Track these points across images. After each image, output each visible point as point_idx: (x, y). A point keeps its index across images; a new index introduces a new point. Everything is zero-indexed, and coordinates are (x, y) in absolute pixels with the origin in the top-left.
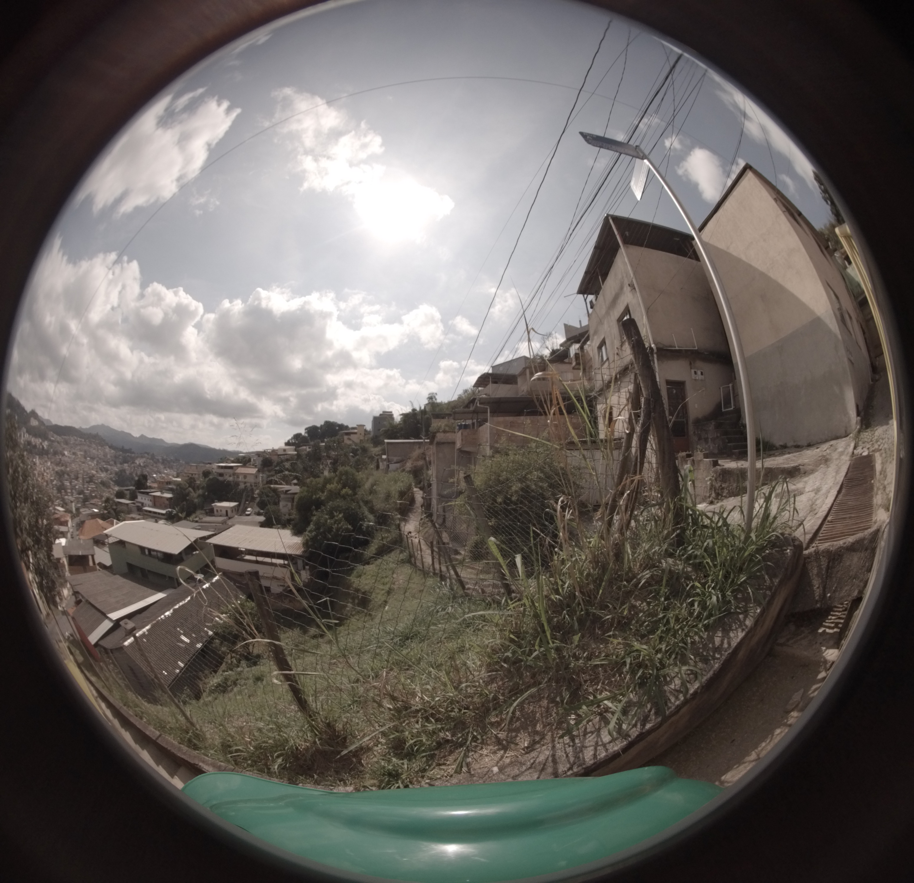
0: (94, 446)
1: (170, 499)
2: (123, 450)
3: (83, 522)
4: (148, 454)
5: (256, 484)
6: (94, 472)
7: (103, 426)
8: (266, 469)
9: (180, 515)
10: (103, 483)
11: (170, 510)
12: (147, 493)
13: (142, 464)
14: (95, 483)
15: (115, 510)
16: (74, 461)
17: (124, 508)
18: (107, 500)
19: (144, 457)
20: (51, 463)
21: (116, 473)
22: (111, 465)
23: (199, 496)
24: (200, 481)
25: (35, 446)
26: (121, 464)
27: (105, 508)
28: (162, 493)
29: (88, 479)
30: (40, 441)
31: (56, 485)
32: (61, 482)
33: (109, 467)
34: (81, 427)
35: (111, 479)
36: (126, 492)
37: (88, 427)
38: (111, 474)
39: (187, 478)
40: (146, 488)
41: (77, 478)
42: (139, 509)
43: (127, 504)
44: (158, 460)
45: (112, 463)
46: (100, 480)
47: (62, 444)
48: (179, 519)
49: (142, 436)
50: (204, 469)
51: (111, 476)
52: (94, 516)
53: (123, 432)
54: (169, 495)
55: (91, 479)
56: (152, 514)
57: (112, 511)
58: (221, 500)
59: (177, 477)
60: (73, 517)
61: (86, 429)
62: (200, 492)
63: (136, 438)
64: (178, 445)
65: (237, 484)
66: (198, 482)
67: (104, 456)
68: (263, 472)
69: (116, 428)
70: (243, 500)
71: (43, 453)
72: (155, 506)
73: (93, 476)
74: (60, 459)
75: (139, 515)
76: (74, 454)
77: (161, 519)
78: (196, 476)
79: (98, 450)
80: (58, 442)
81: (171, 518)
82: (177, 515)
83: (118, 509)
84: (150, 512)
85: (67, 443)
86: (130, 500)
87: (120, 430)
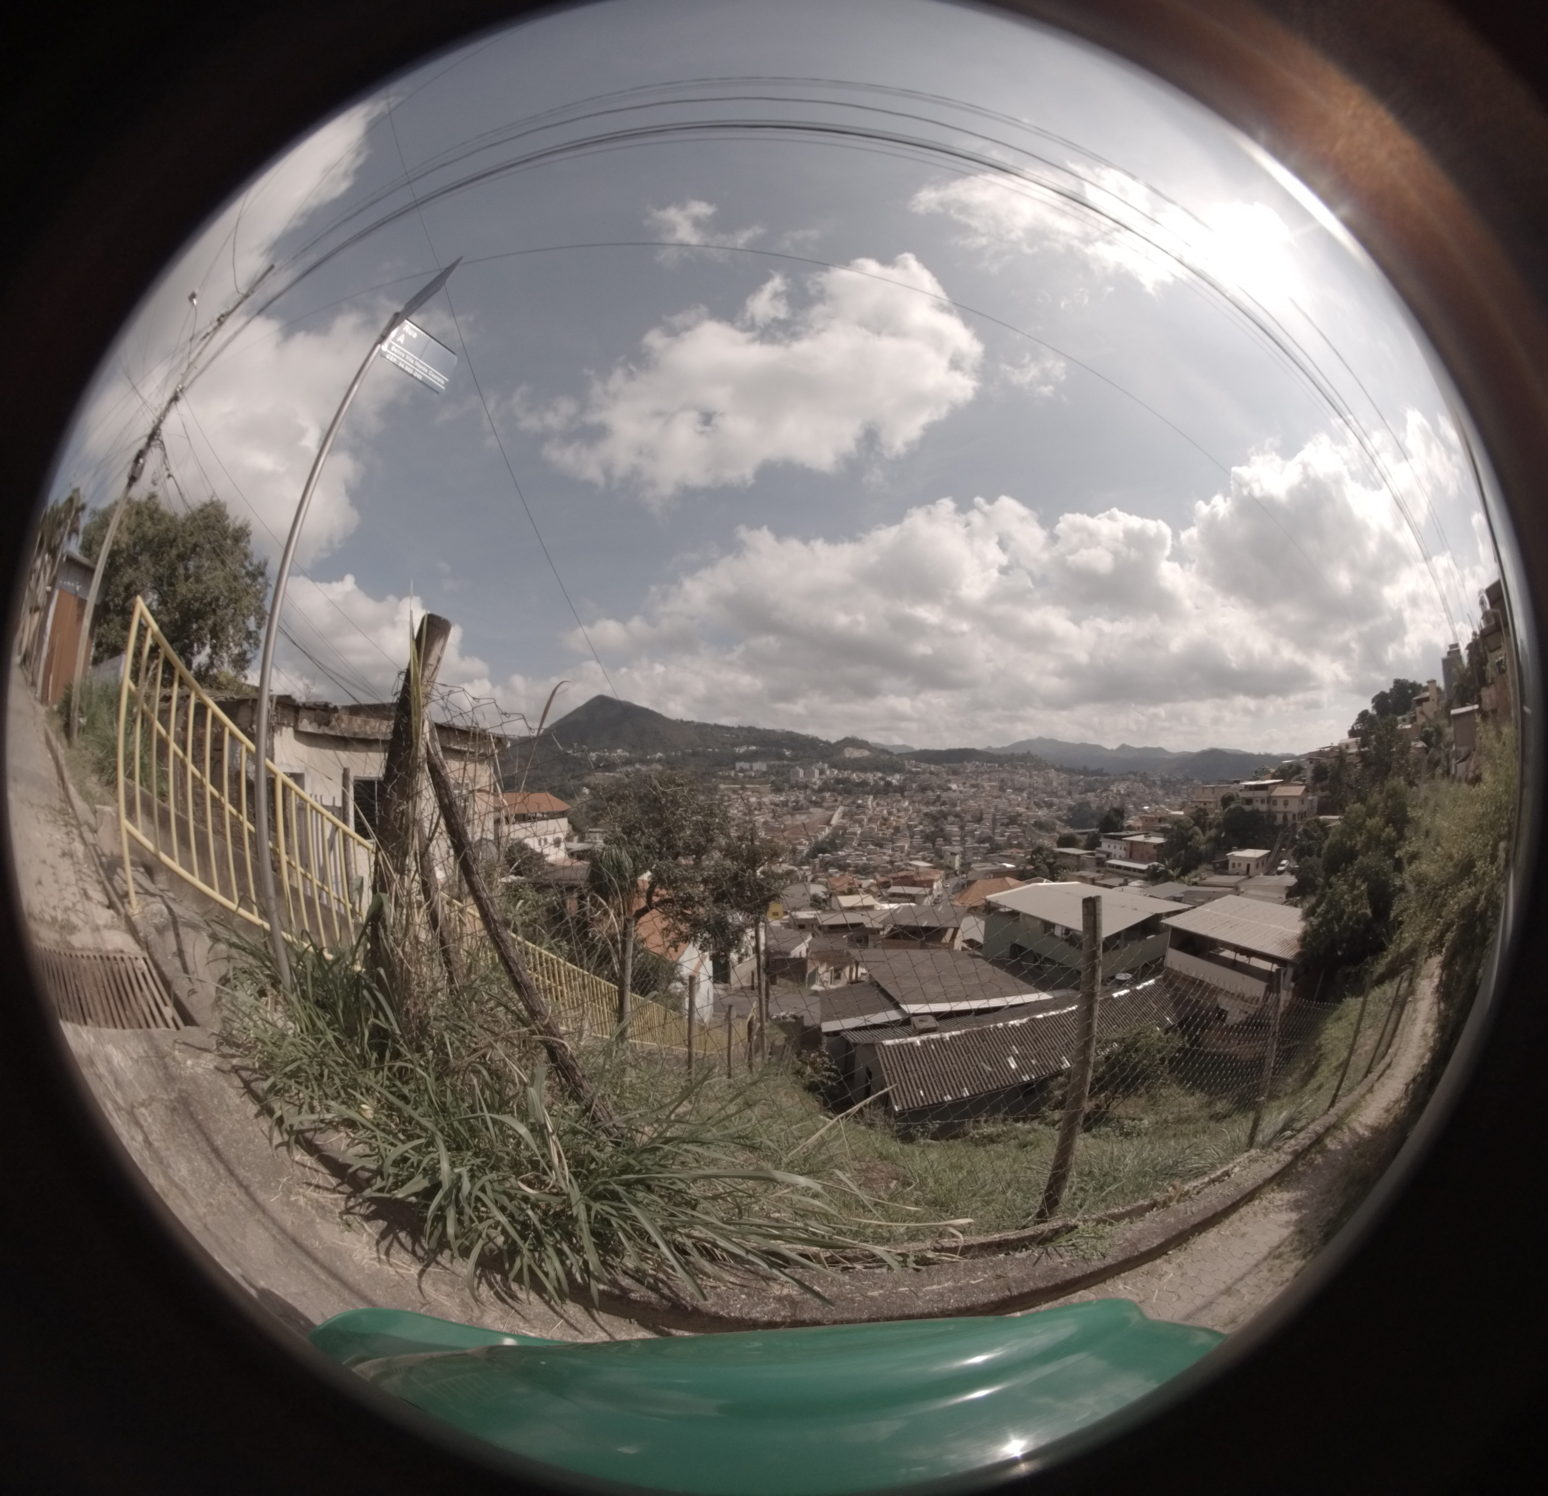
0: (1021, 771)
1: (1161, 845)
2: (1085, 772)
3: (970, 883)
4: (1135, 774)
5: (1302, 815)
6: (1021, 810)
7: (1040, 740)
8: (1318, 785)
9: (1171, 872)
10: (1040, 825)
11: (1156, 863)
12: (1120, 838)
13: (1122, 792)
14: (1020, 825)
15: (1050, 865)
16: (974, 797)
17: (1074, 861)
18: (1039, 850)
19: (1128, 780)
20: (912, 802)
21: (1070, 809)
22: (1062, 797)
23: (1210, 839)
24: (1216, 813)
25: (864, 783)
26: (1081, 793)
27: (1031, 862)
28: (1147, 835)
29: (1006, 821)
30: (880, 775)
31: (922, 831)
32: (936, 827)
33: (1056, 800)
34: (989, 747)
35: (1059, 818)
36: (1079, 837)
37: (1006, 745)
38: (1059, 809)
39: (1194, 810)
40: (1121, 830)
41: (979, 820)
42: (1100, 863)
43: (1078, 856)
44: (1154, 783)
45: (1064, 793)
46: (1032, 821)
47: (945, 776)
48: (1169, 878)
49: (1123, 747)
50: (1224, 792)
51: (1060, 813)
52: (1002, 874)
53: (1083, 746)
54: (1159, 840)
55: (1013, 820)
56: (1121, 871)
57: (1044, 867)
58: (1243, 846)
59: (1180, 810)
60: (947, 877)
61: (1003, 748)
62: (1212, 832)
63: (1112, 750)
64: (1190, 753)
65: (1272, 815)
66: (1211, 816)
67: (1045, 784)
68: (1314, 792)
69: (1071, 741)
70: (1277, 846)
71: (884, 791)
72: (1131, 857)
73: (1019, 815)
74: (939, 797)
75: (1098, 872)
76: (973, 786)
77: (1135, 878)
78: (1212, 806)
79: (1031, 777)
80: (931, 773)
81: (1154, 877)
82: (1165, 872)
83: (1058, 863)
84: (1119, 867)
85: (955, 773)
86: (1085, 848)
87: (1078, 742)
